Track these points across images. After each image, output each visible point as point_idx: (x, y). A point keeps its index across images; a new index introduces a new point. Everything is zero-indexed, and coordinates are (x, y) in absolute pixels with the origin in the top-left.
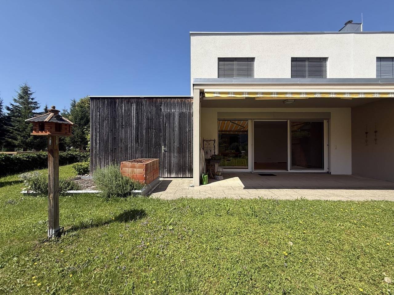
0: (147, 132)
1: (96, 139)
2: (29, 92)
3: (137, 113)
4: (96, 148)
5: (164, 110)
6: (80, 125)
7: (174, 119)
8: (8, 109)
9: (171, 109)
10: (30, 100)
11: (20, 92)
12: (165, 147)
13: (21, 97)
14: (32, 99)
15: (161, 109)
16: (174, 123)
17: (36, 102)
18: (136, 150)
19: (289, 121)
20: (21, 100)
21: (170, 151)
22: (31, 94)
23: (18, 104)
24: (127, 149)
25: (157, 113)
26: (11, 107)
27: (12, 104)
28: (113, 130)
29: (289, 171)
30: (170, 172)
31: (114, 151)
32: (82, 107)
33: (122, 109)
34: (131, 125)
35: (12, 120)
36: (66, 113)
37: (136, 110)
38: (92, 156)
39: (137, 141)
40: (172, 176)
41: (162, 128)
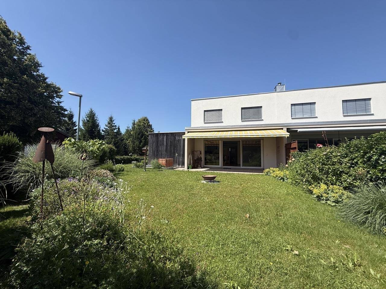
0: (170, 148)
1: (151, 150)
2: (113, 120)
3: (166, 140)
4: (150, 154)
5: (177, 138)
6: (138, 138)
7: (181, 142)
8: (103, 131)
9: (180, 138)
10: (113, 125)
11: (108, 120)
12: (177, 154)
13: (109, 123)
14: (114, 124)
15: (176, 138)
16: (181, 144)
17: (116, 125)
18: (166, 154)
19: (241, 140)
20: (109, 125)
21: (179, 156)
22: (113, 121)
23: (107, 128)
24: (162, 155)
25: (174, 139)
26: (104, 130)
27: (105, 128)
28: (157, 147)
29: (241, 167)
30: (179, 165)
31: (157, 155)
32: (139, 126)
33: (161, 138)
34: (164, 145)
35: (105, 137)
36: (129, 129)
37: (166, 138)
38: (149, 157)
39: (166, 151)
40: (180, 167)
41: (176, 146)
